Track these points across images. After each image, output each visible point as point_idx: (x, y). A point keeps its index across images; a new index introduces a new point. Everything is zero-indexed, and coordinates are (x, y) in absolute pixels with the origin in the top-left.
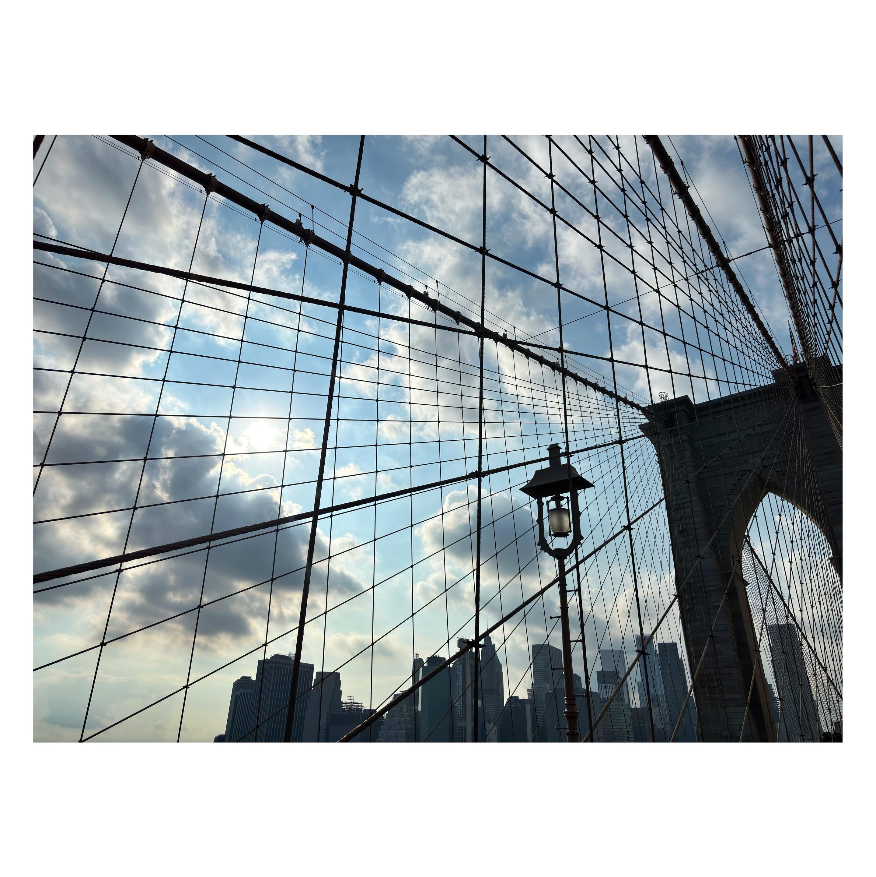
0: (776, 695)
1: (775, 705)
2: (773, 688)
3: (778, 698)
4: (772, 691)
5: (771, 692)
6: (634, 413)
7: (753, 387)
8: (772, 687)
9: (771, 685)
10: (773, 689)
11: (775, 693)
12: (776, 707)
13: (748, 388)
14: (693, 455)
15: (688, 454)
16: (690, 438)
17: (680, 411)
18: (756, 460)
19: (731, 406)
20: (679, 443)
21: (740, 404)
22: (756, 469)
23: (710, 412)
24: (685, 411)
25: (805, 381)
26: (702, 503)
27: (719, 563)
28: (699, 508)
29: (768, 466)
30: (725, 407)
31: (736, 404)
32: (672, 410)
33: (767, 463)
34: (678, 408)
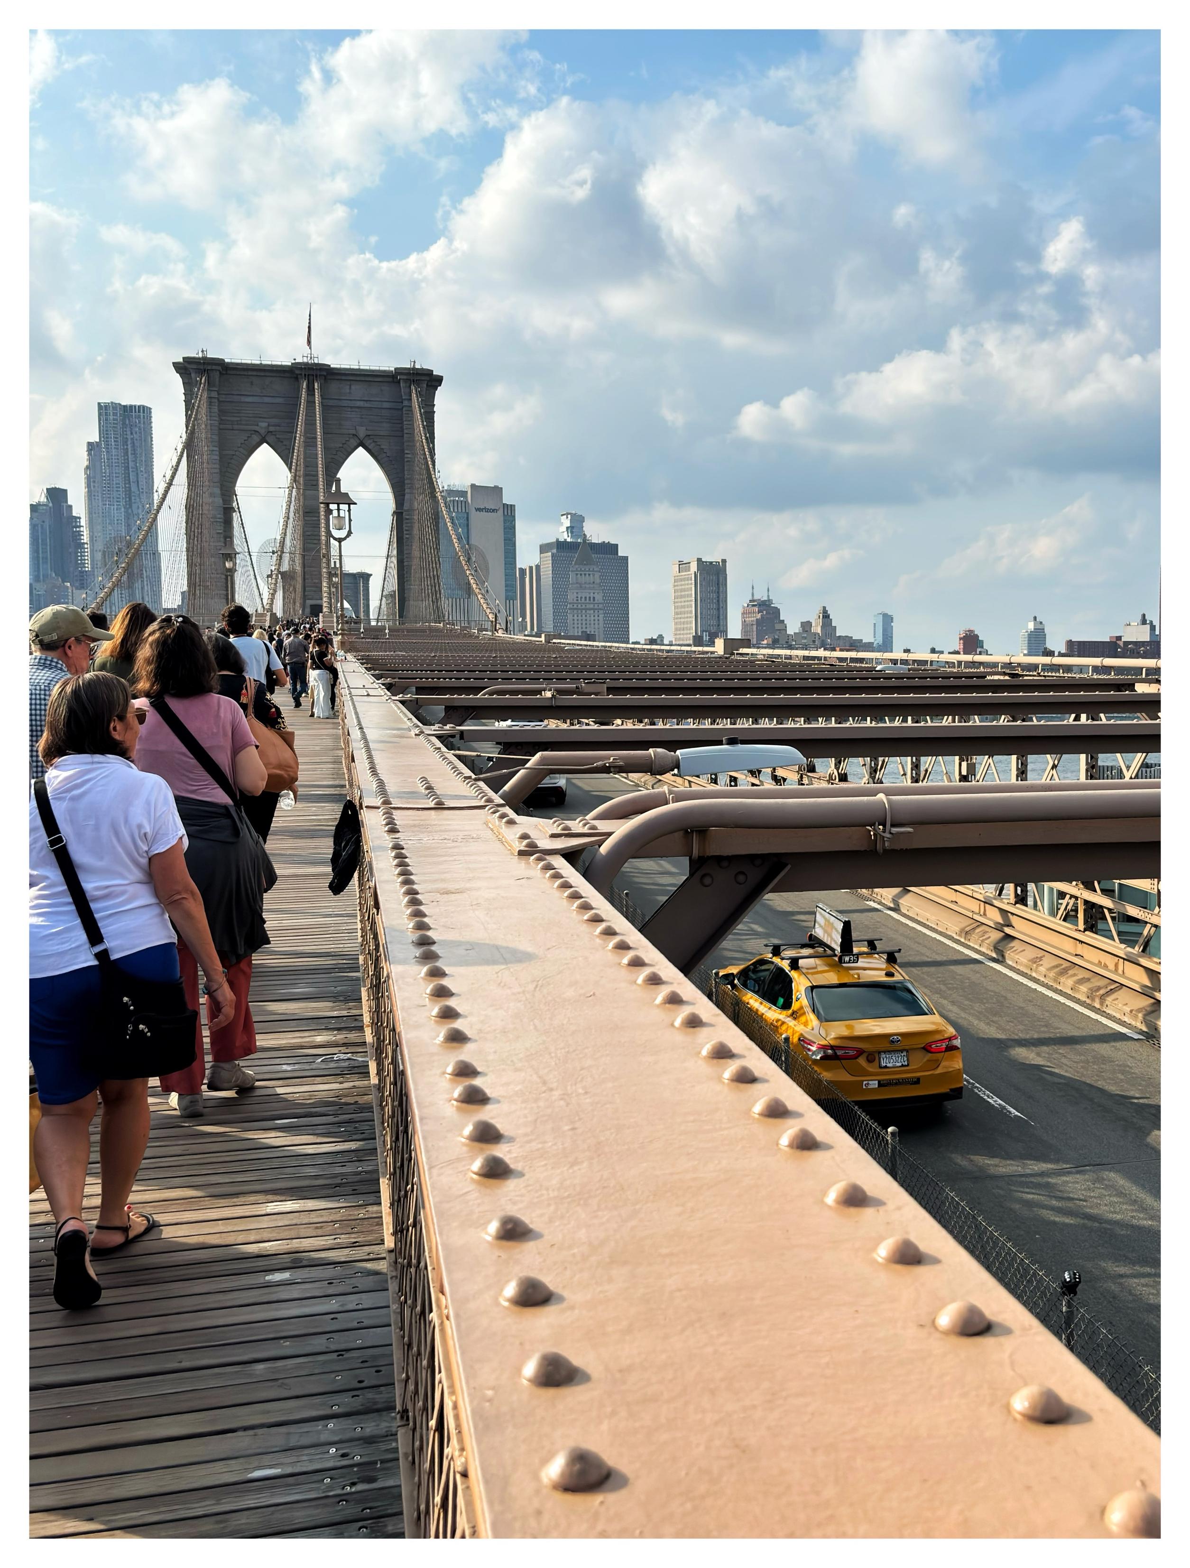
0: (85, 538)
1: (81, 556)
2: (82, 524)
3: (87, 544)
4: (78, 529)
5: (76, 531)
8: (80, 522)
9: (80, 518)
10: (80, 526)
11: (85, 534)
12: (81, 560)
14: (219, 410)
15: (215, 409)
16: (219, 394)
17: (216, 370)
18: (264, 425)
19: (255, 373)
20: (210, 398)
21: (262, 374)
22: (263, 432)
23: (238, 373)
24: (219, 370)
25: (311, 378)
26: (220, 453)
27: (223, 500)
28: (217, 457)
29: (271, 432)
30: (250, 373)
31: (259, 374)
32: (209, 368)
33: (271, 429)
34: (214, 367)
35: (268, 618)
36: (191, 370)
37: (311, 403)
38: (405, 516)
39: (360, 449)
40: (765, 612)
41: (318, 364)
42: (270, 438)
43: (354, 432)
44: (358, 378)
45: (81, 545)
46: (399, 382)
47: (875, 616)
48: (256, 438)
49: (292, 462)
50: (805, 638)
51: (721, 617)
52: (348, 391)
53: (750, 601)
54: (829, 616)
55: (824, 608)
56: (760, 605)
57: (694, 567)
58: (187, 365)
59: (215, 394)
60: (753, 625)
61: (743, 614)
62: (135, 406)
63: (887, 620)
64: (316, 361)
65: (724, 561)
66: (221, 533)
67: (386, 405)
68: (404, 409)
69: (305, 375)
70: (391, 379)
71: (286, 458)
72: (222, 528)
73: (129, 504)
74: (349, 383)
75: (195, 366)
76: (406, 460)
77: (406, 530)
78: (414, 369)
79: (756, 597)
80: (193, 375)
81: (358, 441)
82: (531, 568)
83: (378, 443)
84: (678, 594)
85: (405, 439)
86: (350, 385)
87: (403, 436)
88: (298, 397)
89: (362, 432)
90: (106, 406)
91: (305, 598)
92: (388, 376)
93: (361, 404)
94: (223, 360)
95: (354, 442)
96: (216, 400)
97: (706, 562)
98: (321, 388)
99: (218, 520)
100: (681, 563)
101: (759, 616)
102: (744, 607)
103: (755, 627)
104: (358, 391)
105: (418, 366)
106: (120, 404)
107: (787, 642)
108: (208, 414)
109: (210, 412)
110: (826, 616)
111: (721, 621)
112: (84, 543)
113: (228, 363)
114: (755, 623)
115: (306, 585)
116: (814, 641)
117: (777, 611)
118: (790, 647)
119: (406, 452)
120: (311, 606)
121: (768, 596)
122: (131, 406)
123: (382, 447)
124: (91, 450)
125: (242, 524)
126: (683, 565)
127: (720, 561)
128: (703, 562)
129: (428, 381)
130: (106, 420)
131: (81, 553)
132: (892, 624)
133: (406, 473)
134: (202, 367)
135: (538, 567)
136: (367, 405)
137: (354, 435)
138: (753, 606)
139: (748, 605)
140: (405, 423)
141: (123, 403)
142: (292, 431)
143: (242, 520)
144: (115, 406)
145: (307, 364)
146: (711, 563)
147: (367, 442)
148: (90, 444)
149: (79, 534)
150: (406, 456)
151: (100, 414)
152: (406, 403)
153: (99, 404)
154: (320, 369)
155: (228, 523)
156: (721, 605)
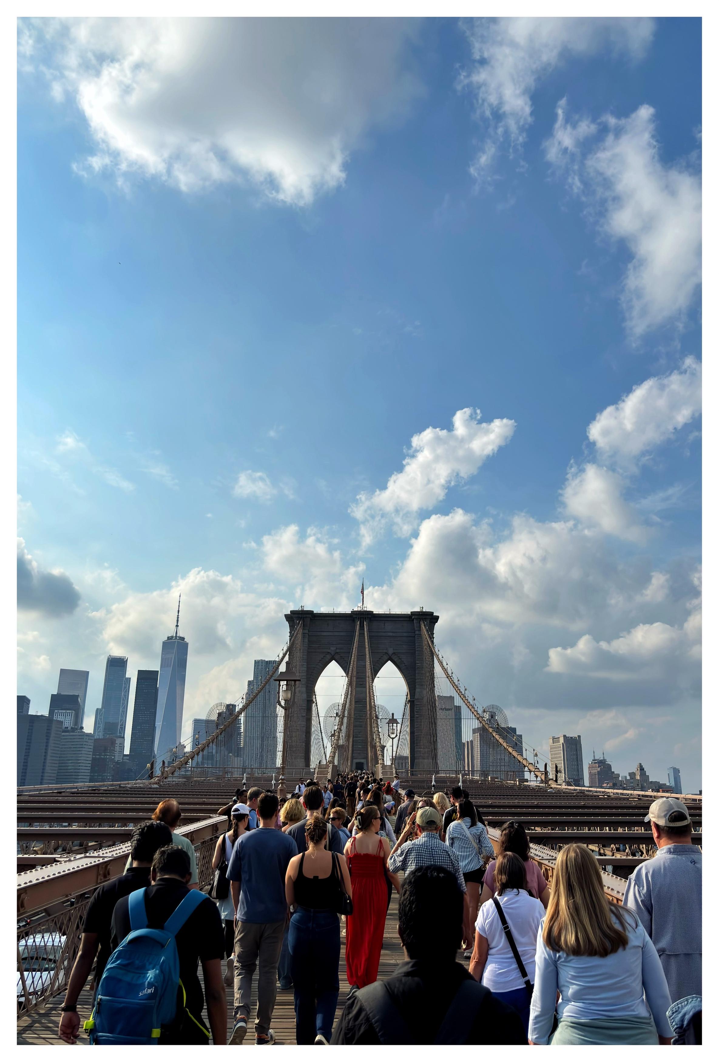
14: (309, 641)
15: (306, 640)
16: (309, 631)
17: (308, 617)
18: (333, 649)
19: (330, 618)
20: (304, 633)
21: (335, 619)
22: (333, 653)
23: (321, 618)
24: (310, 617)
25: (362, 620)
26: (307, 666)
27: (307, 695)
28: (306, 669)
29: (337, 653)
30: (327, 618)
31: (332, 618)
32: (305, 616)
33: (338, 651)
34: (307, 616)
35: (330, 770)
36: (294, 618)
37: (362, 634)
38: (416, 703)
39: (389, 662)
40: (602, 767)
41: (366, 611)
42: (336, 657)
43: (385, 651)
44: (389, 619)
45: (240, 734)
46: (413, 620)
47: (668, 769)
48: (329, 657)
49: (349, 671)
50: (632, 783)
51: (580, 770)
52: (383, 627)
53: (593, 760)
54: (644, 769)
55: (640, 764)
56: (599, 763)
57: (562, 740)
58: (292, 615)
59: (306, 631)
60: (595, 774)
61: (589, 768)
62: (272, 661)
63: (676, 772)
64: (365, 609)
65: (579, 737)
66: (304, 716)
67: (405, 634)
68: (416, 636)
69: (359, 618)
70: (408, 619)
71: (345, 669)
72: (305, 713)
73: (264, 711)
74: (383, 622)
75: (297, 616)
76: (417, 667)
77: (416, 712)
78: (422, 612)
79: (596, 758)
80: (295, 621)
81: (388, 657)
82: (468, 742)
83: (400, 658)
84: (553, 756)
85: (417, 654)
86: (384, 623)
87: (415, 653)
88: (354, 631)
89: (391, 651)
90: (258, 662)
91: (353, 758)
92: (406, 617)
93: (391, 634)
94: (313, 611)
95: (386, 657)
96: (307, 635)
97: (568, 737)
98: (369, 626)
99: (303, 708)
100: (554, 738)
101: (599, 769)
102: (589, 764)
103: (597, 776)
104: (389, 626)
105: (424, 610)
106: (265, 660)
107: (621, 785)
108: (302, 643)
109: (303, 642)
110: (642, 769)
111: (580, 772)
112: (241, 733)
113: (315, 613)
114: (596, 773)
115: (354, 749)
116: (638, 785)
117: (609, 767)
118: (624, 789)
119: (417, 662)
120: (356, 763)
121: (604, 757)
122: (270, 661)
123: (402, 660)
124: (250, 684)
125: (318, 713)
126: (555, 740)
127: (577, 736)
128: (567, 737)
129: (431, 619)
130: (258, 668)
131: (239, 737)
132: (679, 774)
133: (417, 675)
134: (300, 616)
135: (472, 742)
136: (394, 635)
137: (385, 653)
138: (595, 763)
139: (592, 763)
140: (416, 644)
141: (266, 660)
142: (349, 653)
143: (318, 711)
144: (262, 661)
145: (360, 611)
146: (572, 738)
147: (394, 657)
148: (249, 682)
149: (240, 728)
150: (417, 664)
151: (255, 666)
152: (417, 632)
153: (255, 661)
154: (368, 614)
155: (309, 710)
156: (579, 763)
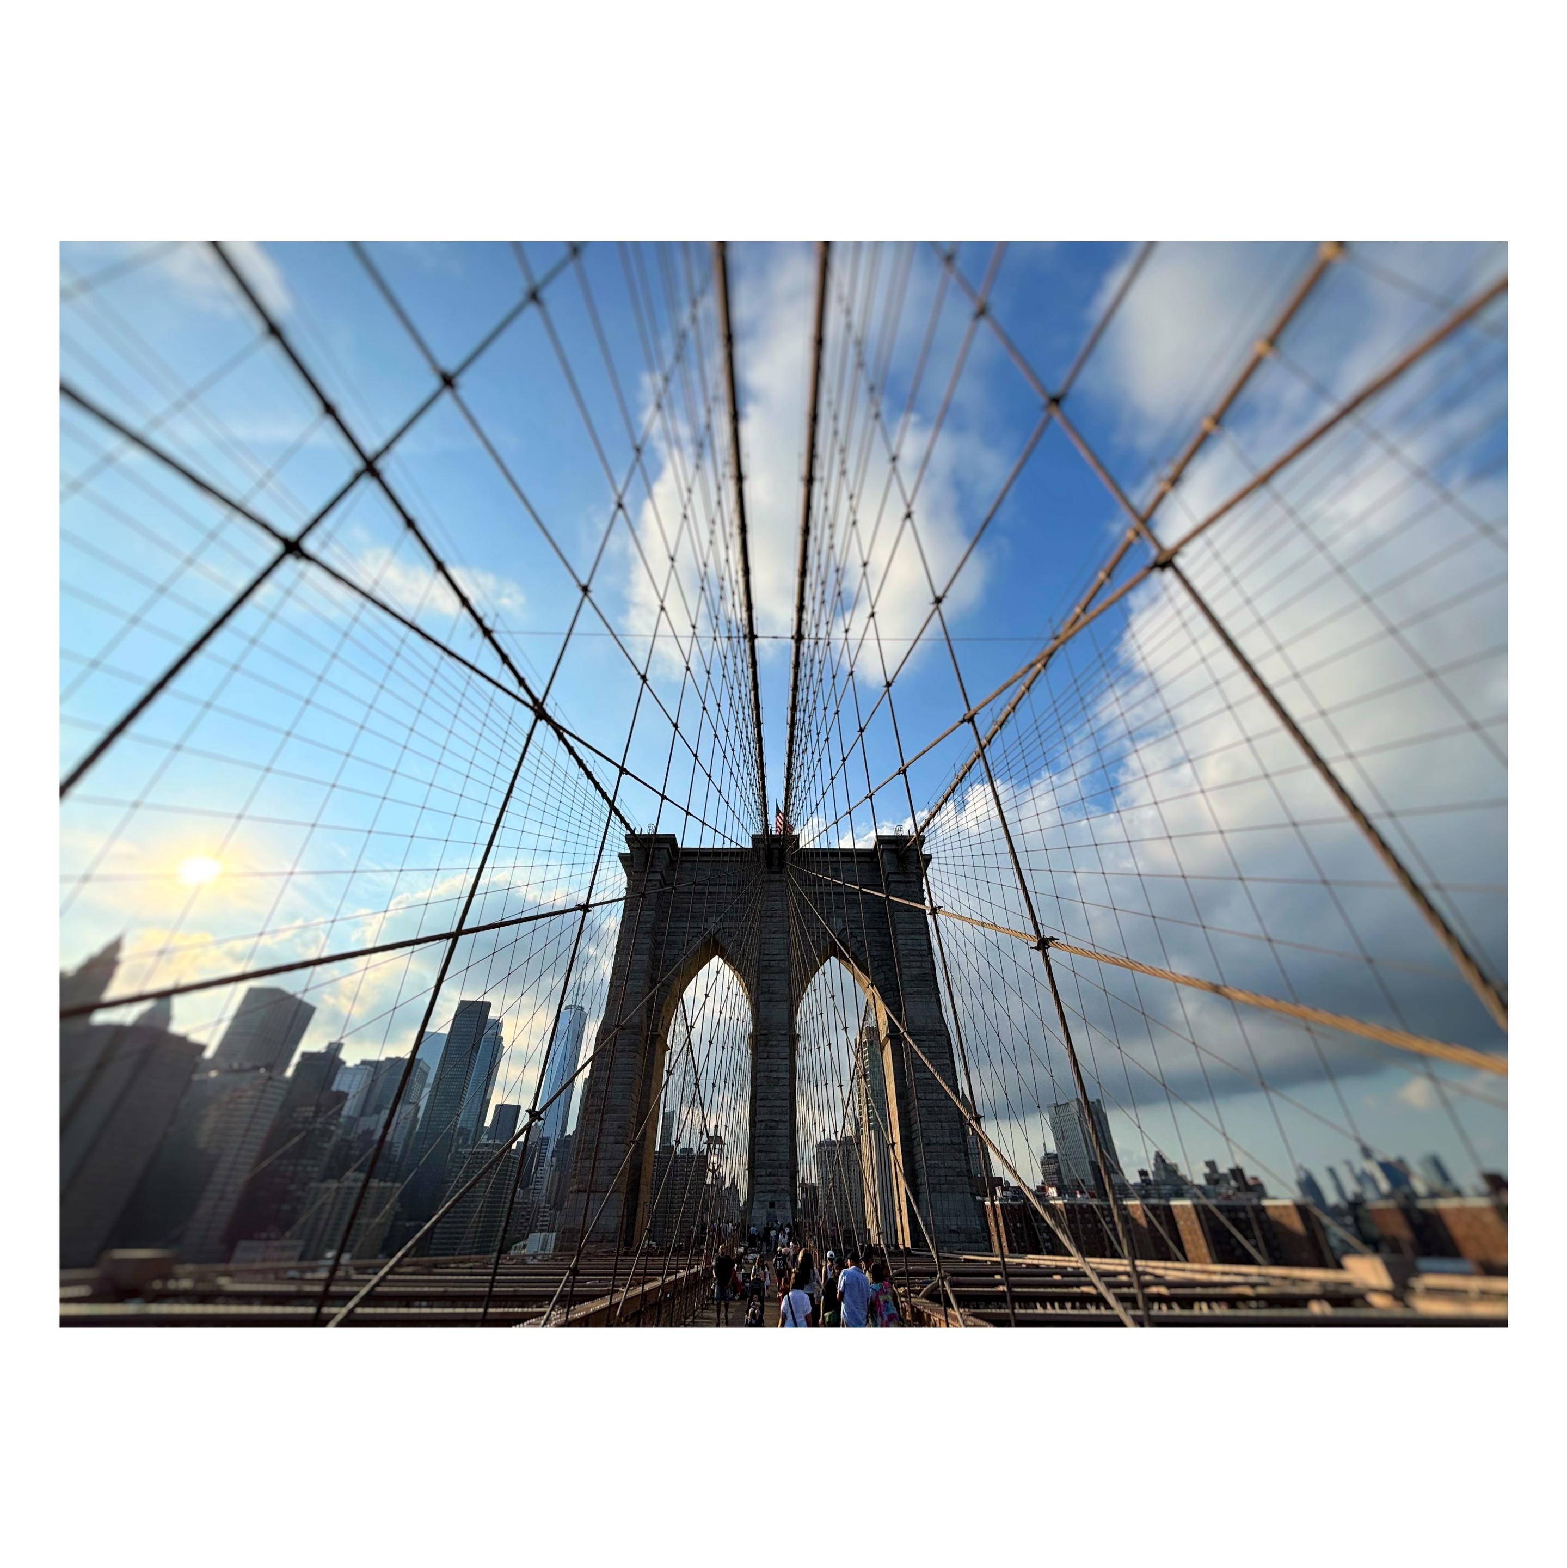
6: (620, 840)
7: (738, 847)
13: (734, 846)
